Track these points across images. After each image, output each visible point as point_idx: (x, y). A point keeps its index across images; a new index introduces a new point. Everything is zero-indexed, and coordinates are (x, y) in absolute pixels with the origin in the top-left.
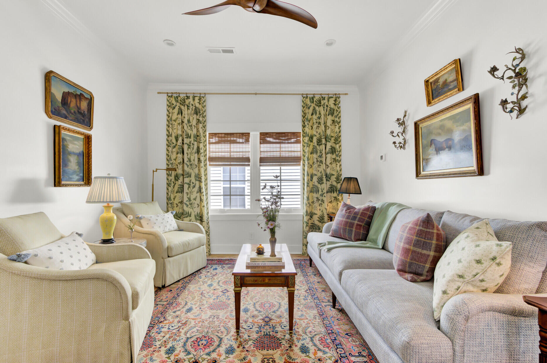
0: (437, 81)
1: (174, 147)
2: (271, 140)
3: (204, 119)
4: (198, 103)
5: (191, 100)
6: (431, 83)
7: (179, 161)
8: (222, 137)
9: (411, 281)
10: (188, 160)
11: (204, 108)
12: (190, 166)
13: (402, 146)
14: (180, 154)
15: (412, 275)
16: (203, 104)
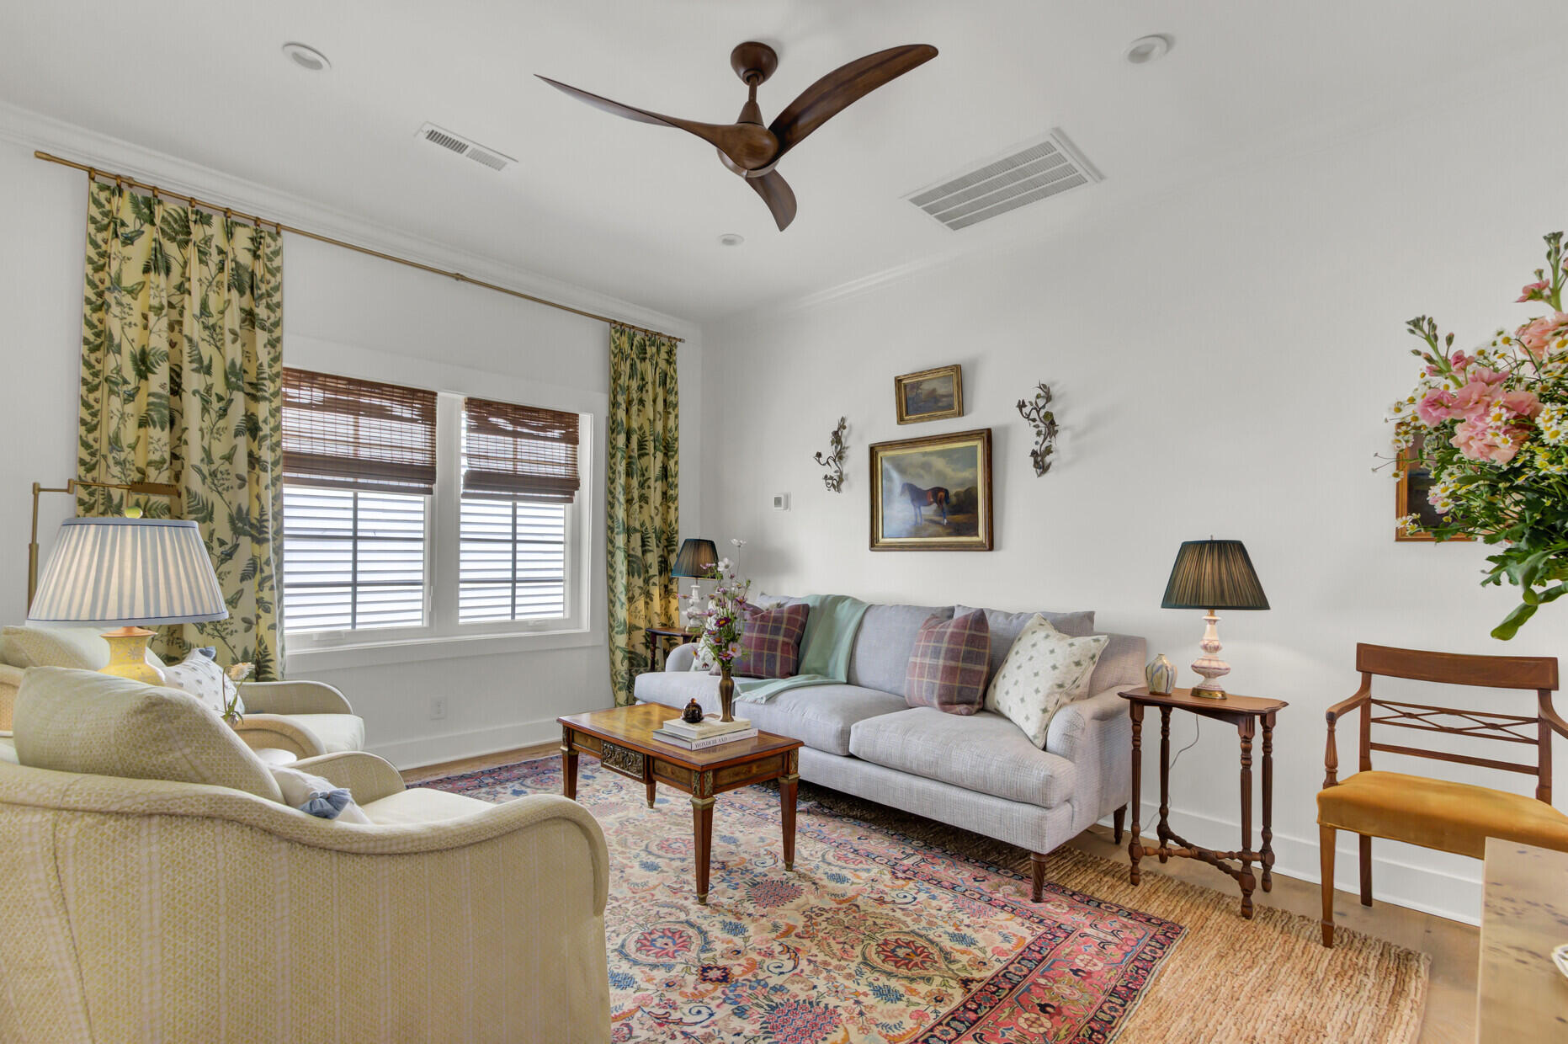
0: (917, 385)
1: (131, 397)
2: (501, 422)
3: (272, 315)
4: (249, 250)
5: (216, 229)
6: (905, 386)
7: (156, 457)
8: (336, 391)
9: (967, 715)
10: (204, 455)
11: (274, 275)
12: (209, 480)
13: (836, 483)
14: (163, 429)
15: (965, 706)
16: (270, 260)
